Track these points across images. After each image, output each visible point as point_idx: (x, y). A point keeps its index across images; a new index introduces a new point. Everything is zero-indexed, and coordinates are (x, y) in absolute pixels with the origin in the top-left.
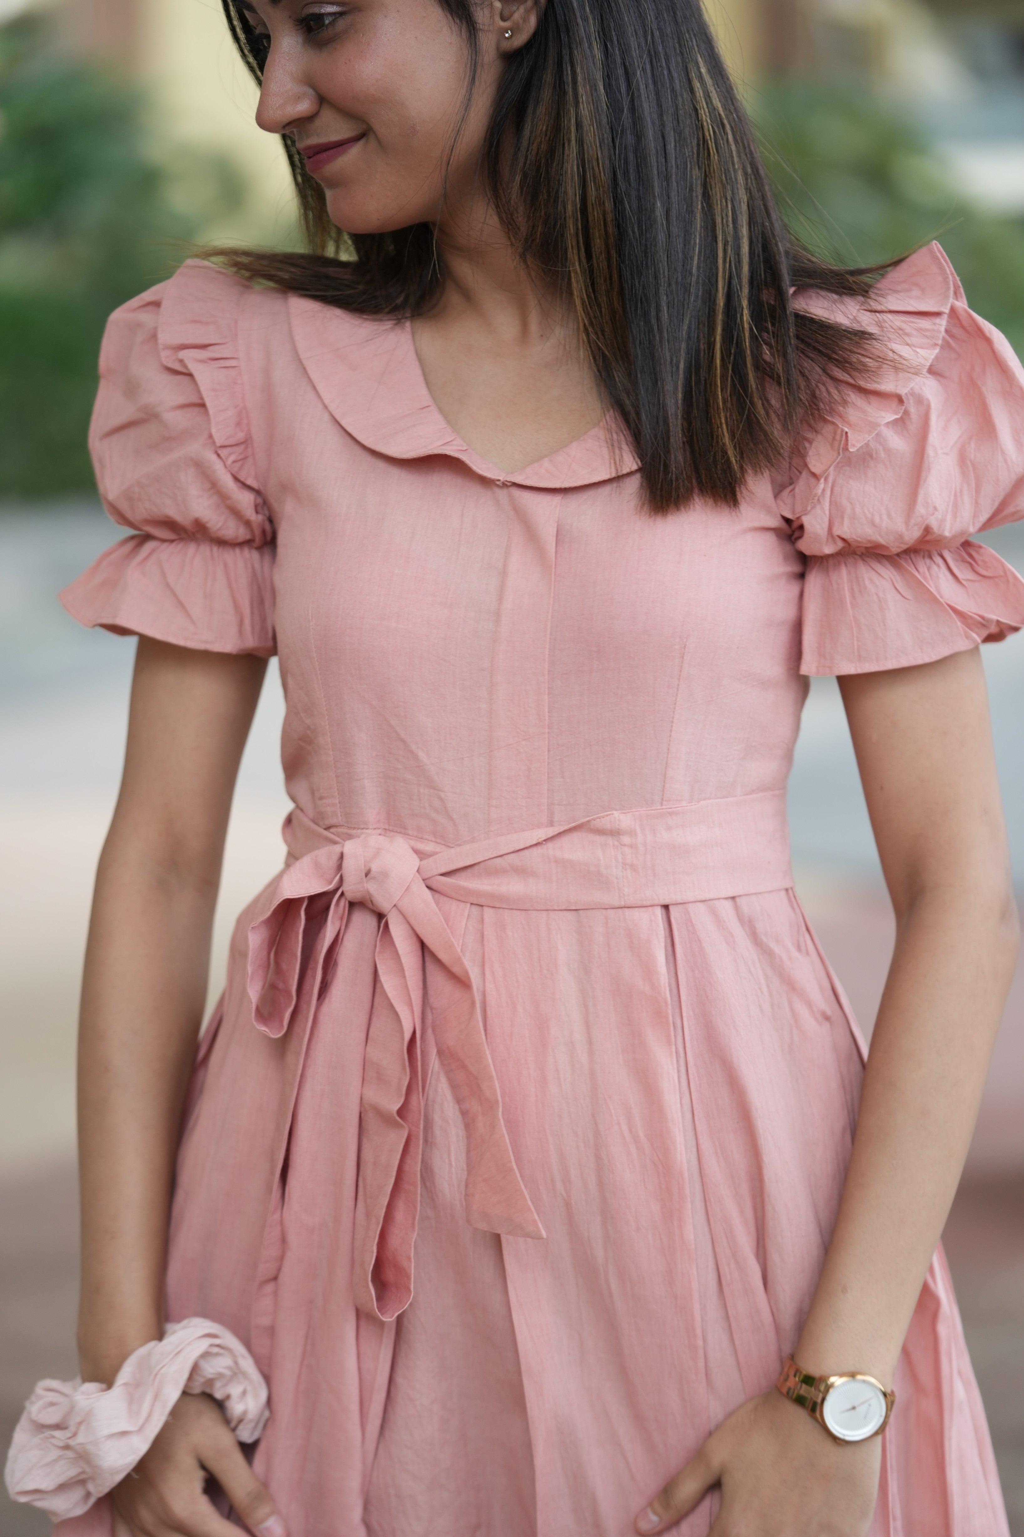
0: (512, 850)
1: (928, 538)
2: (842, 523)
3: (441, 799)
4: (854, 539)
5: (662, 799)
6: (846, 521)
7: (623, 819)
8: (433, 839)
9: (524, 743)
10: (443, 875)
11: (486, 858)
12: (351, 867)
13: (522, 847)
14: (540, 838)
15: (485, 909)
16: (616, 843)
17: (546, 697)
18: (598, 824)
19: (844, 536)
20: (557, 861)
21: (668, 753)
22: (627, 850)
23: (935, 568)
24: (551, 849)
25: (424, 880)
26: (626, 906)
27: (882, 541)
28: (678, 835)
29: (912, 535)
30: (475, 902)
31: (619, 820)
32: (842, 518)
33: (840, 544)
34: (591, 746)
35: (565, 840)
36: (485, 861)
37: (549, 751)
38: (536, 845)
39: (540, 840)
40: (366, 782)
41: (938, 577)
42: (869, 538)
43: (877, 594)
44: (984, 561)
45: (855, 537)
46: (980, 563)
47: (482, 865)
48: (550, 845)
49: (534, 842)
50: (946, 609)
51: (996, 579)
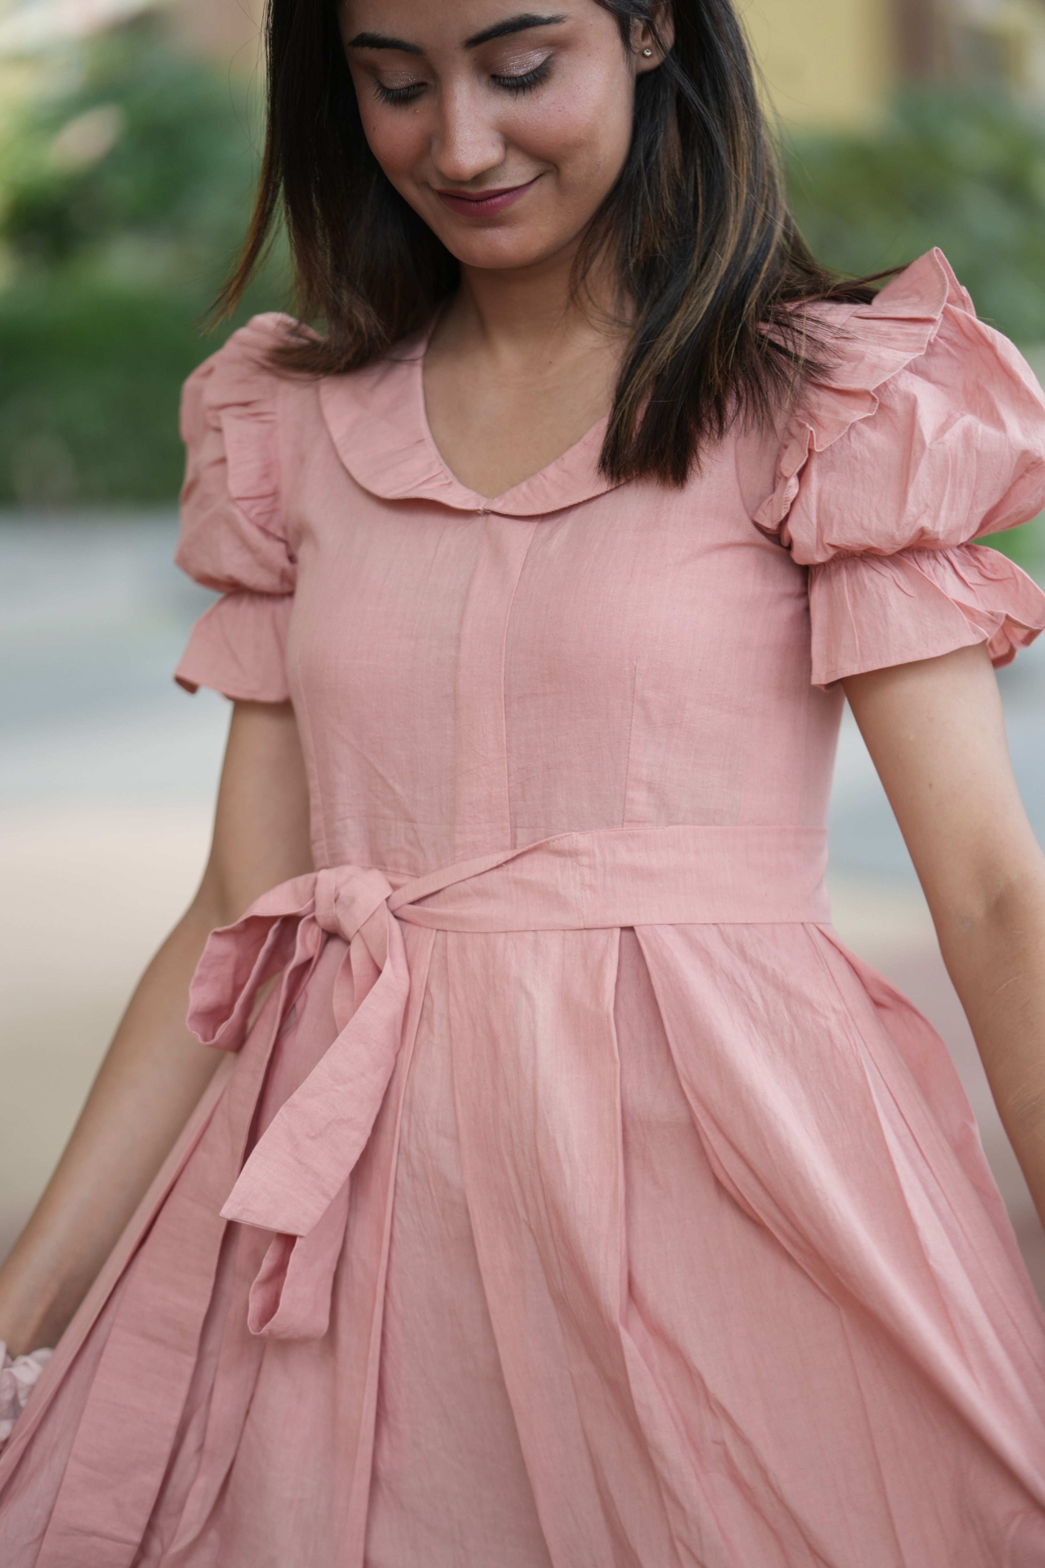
0: (473, 875)
1: (924, 538)
2: (831, 531)
3: (415, 831)
4: (844, 545)
5: (623, 820)
6: (835, 528)
7: (581, 840)
8: (408, 873)
9: (483, 768)
10: (413, 903)
11: (450, 883)
12: (324, 891)
13: (482, 870)
14: (499, 861)
15: (449, 933)
16: (575, 864)
17: (504, 721)
18: (557, 845)
19: (834, 544)
20: (516, 882)
21: (627, 774)
22: (586, 871)
23: (940, 569)
24: (512, 871)
26: (586, 927)
27: (874, 544)
28: (640, 857)
29: (905, 535)
30: (441, 928)
31: (576, 841)
32: (832, 525)
33: (832, 552)
34: (548, 769)
35: (525, 861)
37: (509, 775)
38: (497, 867)
39: (500, 863)
40: (349, 822)
41: (944, 578)
42: (859, 542)
43: (878, 594)
44: (992, 565)
45: (844, 543)
46: (988, 566)
47: (446, 891)
48: (510, 866)
49: (494, 865)
50: (953, 605)
51: (1005, 582)
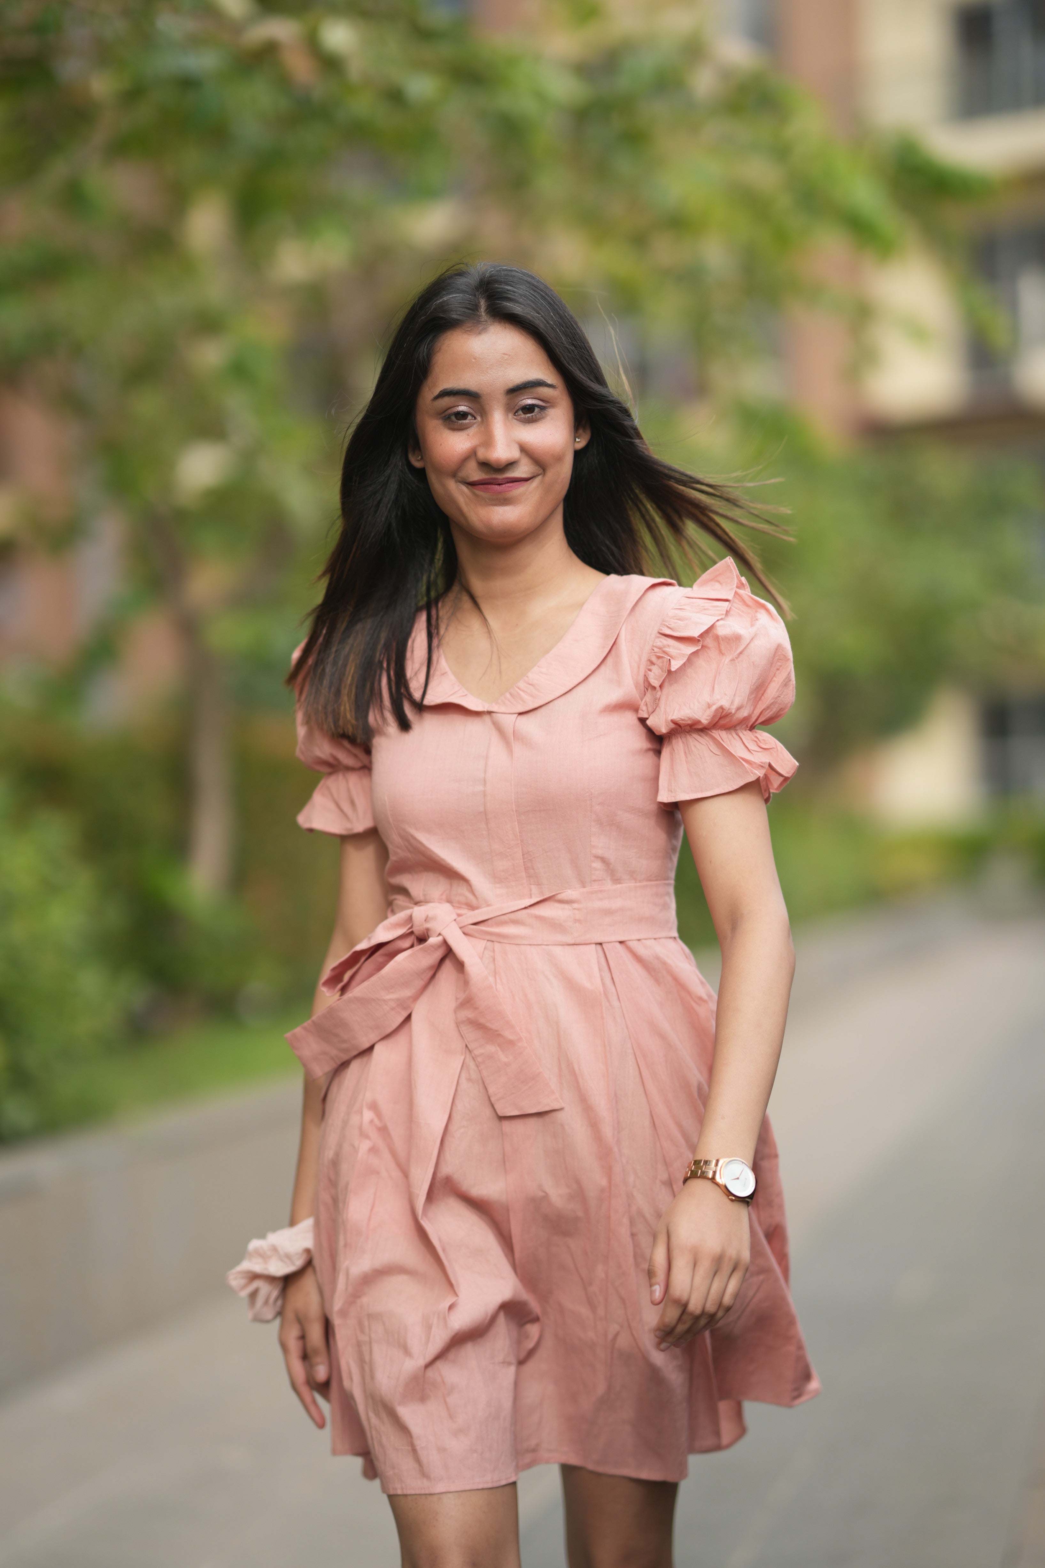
0: (510, 911)
2: (673, 713)
4: (680, 720)
5: (591, 882)
7: (573, 894)
9: (508, 850)
10: (471, 925)
13: (516, 909)
14: (527, 904)
15: (496, 943)
16: (570, 908)
17: (516, 823)
18: (560, 897)
20: (537, 917)
21: (591, 854)
22: (576, 912)
23: (731, 737)
24: (536, 911)
25: (460, 928)
26: (576, 943)
28: (605, 904)
30: (489, 940)
31: (570, 895)
32: (672, 709)
34: (546, 852)
35: (542, 906)
36: (495, 917)
37: (523, 854)
38: (525, 908)
39: (527, 906)
41: (733, 742)
42: (688, 716)
43: (699, 754)
44: (764, 740)
45: (680, 718)
46: (762, 741)
47: (493, 919)
48: (533, 908)
49: (523, 907)
50: (739, 760)
51: (770, 750)
